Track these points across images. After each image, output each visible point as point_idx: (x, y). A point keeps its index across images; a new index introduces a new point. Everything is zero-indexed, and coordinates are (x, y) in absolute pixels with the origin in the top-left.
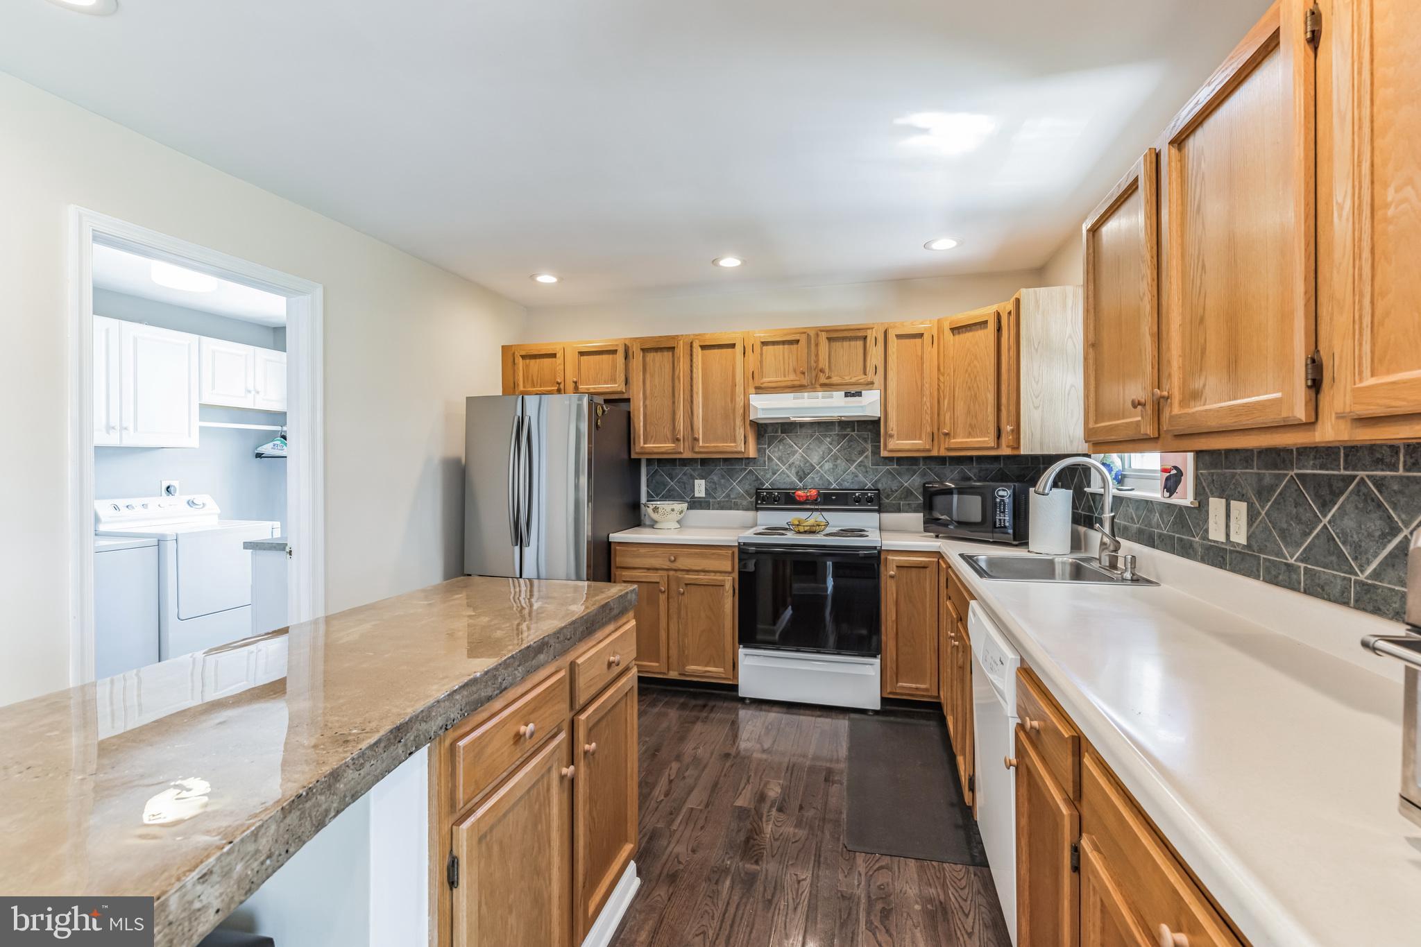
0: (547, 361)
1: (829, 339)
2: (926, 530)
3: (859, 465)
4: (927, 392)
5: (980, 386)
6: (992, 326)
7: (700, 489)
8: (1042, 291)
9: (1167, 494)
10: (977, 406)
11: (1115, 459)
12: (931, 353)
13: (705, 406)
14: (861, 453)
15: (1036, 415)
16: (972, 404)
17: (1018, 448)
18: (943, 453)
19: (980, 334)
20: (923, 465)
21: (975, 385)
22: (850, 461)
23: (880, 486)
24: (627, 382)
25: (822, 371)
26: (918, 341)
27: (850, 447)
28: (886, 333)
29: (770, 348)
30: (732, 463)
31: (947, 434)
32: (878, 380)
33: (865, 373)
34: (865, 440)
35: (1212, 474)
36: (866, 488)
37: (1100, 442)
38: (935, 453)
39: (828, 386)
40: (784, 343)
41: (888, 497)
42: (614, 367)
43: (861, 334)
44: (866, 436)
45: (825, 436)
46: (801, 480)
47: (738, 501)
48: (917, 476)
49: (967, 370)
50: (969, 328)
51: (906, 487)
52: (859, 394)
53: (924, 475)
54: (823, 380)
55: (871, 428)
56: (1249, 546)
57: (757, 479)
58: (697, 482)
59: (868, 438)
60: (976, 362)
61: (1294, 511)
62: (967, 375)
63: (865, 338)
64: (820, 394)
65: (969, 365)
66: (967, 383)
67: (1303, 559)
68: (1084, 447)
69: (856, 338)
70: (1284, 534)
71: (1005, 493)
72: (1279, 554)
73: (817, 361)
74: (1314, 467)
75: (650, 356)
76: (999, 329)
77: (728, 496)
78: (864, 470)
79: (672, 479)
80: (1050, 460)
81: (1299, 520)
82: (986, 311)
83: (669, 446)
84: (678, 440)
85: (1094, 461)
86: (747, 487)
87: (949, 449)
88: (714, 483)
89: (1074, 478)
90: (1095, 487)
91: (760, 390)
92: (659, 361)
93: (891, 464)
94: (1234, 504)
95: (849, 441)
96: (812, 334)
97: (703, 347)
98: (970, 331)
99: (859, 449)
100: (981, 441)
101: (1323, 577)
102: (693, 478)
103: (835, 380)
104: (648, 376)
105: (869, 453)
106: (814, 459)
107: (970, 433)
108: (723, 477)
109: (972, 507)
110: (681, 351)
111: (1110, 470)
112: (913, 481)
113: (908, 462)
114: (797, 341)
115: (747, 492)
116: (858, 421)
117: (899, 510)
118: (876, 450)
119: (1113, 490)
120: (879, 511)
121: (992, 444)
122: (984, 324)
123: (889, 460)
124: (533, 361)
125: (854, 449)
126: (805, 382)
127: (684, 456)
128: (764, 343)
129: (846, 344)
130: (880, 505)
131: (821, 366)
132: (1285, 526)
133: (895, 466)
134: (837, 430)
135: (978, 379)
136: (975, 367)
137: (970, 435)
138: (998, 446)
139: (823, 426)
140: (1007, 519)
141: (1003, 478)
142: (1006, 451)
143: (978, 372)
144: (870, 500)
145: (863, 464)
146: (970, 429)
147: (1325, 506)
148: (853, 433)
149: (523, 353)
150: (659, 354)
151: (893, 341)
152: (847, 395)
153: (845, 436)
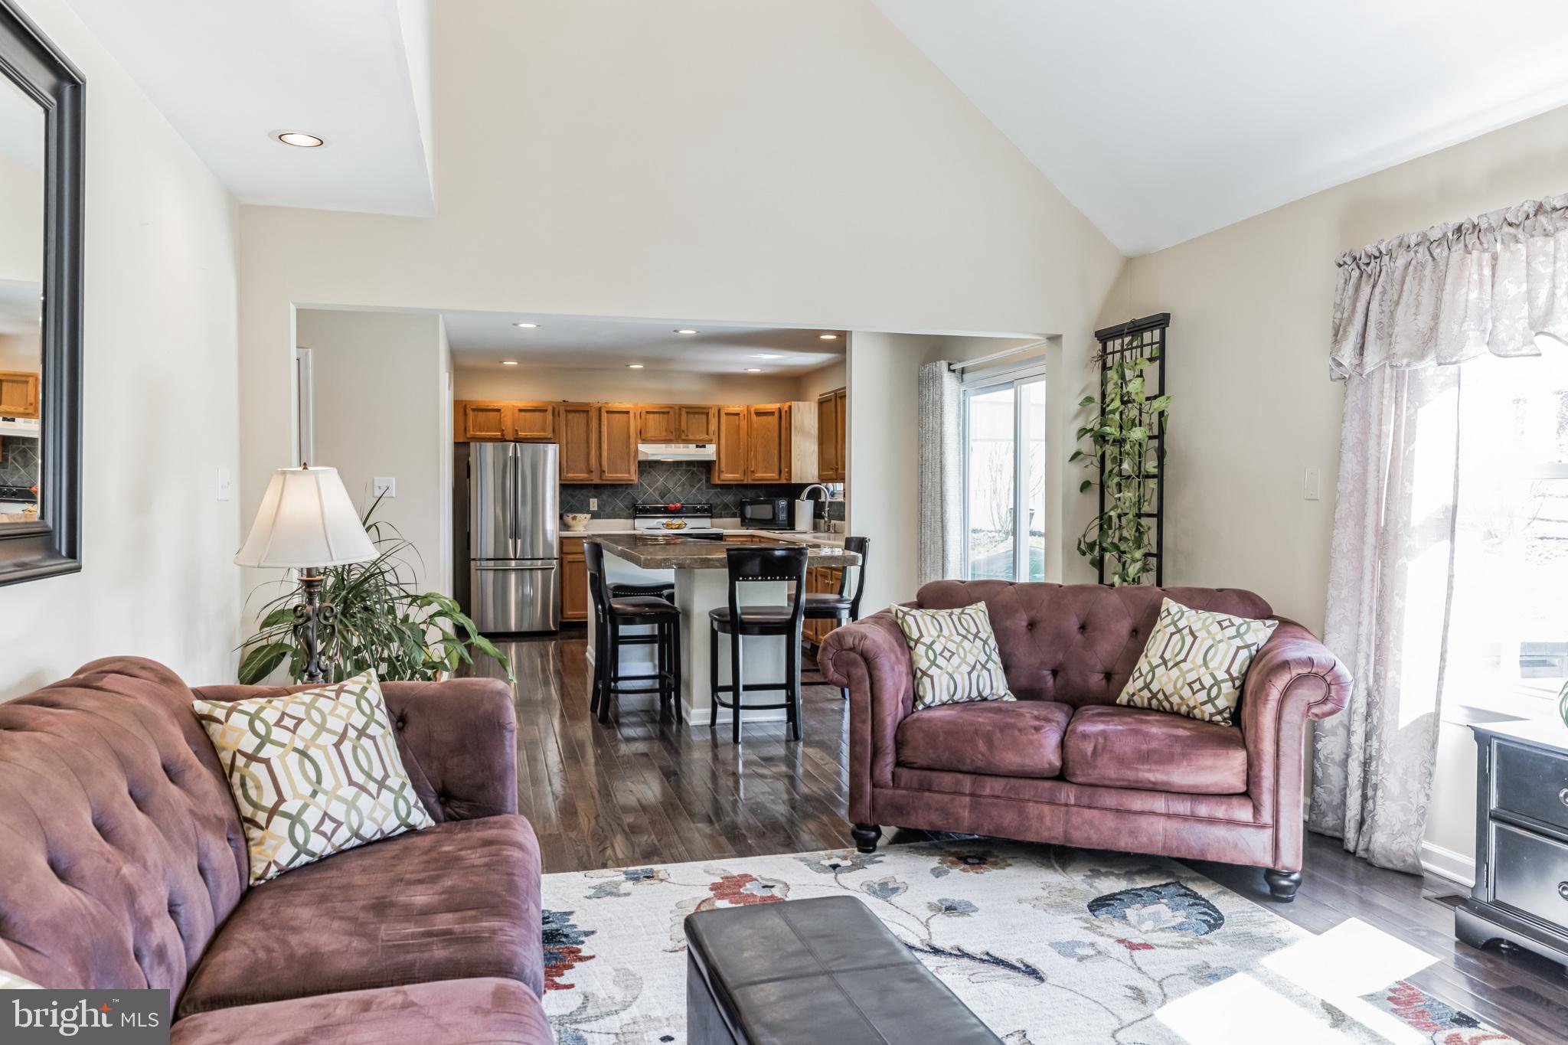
0: (492, 414)
1: (687, 413)
2: (742, 525)
3: (698, 489)
4: (742, 447)
6: (777, 414)
7: (594, 504)
8: (801, 403)
10: (768, 456)
11: (830, 485)
12: (744, 424)
13: (609, 449)
14: (700, 481)
15: (799, 463)
16: (766, 456)
17: (790, 480)
18: (750, 482)
19: (770, 418)
20: (736, 489)
21: (768, 446)
22: (692, 486)
23: (710, 502)
24: (554, 431)
25: (683, 431)
26: (737, 417)
27: (692, 477)
28: (719, 411)
29: (651, 416)
30: (616, 487)
31: (753, 472)
32: (715, 438)
33: (707, 434)
34: (702, 473)
36: (703, 503)
37: (823, 479)
38: (745, 482)
39: (687, 441)
40: (659, 413)
41: (715, 508)
42: (544, 421)
43: (705, 411)
44: (703, 471)
45: (677, 470)
46: (662, 499)
47: (621, 513)
48: (732, 495)
49: (763, 437)
50: (765, 414)
51: (727, 503)
52: (704, 446)
53: (735, 495)
54: (683, 437)
55: (707, 466)
57: (633, 498)
58: (591, 500)
59: (706, 472)
60: (768, 433)
62: (763, 439)
63: (708, 413)
64: (681, 445)
65: (764, 433)
66: (763, 444)
68: (817, 481)
69: (702, 413)
71: (783, 503)
73: (680, 426)
75: (570, 416)
76: (780, 417)
77: (613, 509)
78: (701, 492)
79: (573, 498)
80: (806, 485)
82: (774, 406)
83: (584, 475)
84: (592, 472)
85: (822, 487)
86: (626, 503)
87: (754, 480)
88: (603, 500)
89: (815, 494)
90: (823, 499)
91: (645, 441)
92: (578, 419)
93: (718, 488)
95: (692, 473)
96: (677, 408)
97: (608, 412)
99: (698, 479)
100: (767, 475)
102: (589, 497)
103: (691, 437)
104: (569, 428)
105: (704, 481)
106: (670, 486)
108: (609, 496)
109: (765, 511)
110: (593, 414)
111: (828, 490)
112: (729, 499)
113: (726, 487)
114: (668, 413)
115: (627, 507)
116: (699, 462)
117: (721, 517)
118: (708, 480)
119: (829, 500)
120: (711, 517)
121: (777, 477)
122: (772, 413)
123: (717, 486)
124: (480, 413)
125: (695, 479)
126: (673, 437)
127: (594, 482)
128: (648, 412)
129: (697, 416)
130: (711, 513)
131: (682, 428)
133: (720, 490)
134: (684, 467)
136: (768, 435)
137: (765, 472)
138: (780, 478)
139: (678, 464)
140: (783, 516)
141: (780, 496)
142: (784, 481)
143: (769, 438)
144: (705, 510)
145: (700, 488)
146: (765, 470)
148: (694, 469)
149: (473, 407)
150: (577, 414)
151: (723, 418)
152: (697, 446)
153: (689, 471)
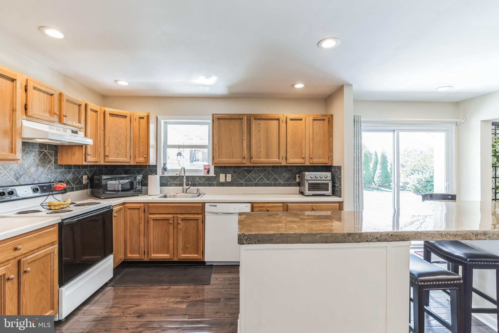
1: (67, 100)
5: (122, 139)
6: (129, 118)
9: (207, 174)
10: (121, 146)
12: (99, 120)
14: (50, 162)
16: (118, 145)
20: (74, 169)
21: (120, 138)
22: (44, 167)
27: (45, 159)
28: (86, 106)
31: (107, 156)
32: (84, 127)
33: (80, 123)
34: (51, 155)
35: (220, 170)
36: (51, 182)
39: (66, 125)
40: (44, 92)
43: (78, 103)
44: (52, 153)
48: (71, 174)
49: (116, 132)
50: (117, 116)
51: (67, 180)
52: (77, 132)
53: (74, 174)
54: (65, 121)
55: (54, 149)
56: (232, 181)
59: (53, 154)
60: (120, 130)
61: (243, 175)
62: (116, 134)
63: (80, 105)
64: (61, 129)
65: (117, 130)
66: (116, 136)
67: (244, 181)
69: (76, 104)
70: (240, 179)
71: (140, 178)
72: (239, 181)
73: (61, 110)
74: (247, 168)
78: (51, 172)
81: (243, 176)
91: (29, 118)
93: (62, 168)
94: (228, 175)
95: (44, 155)
98: (118, 117)
99: (48, 160)
100: (123, 160)
101: (248, 183)
105: (53, 162)
107: (117, 156)
114: (52, 94)
116: (48, 145)
118: (57, 161)
123: (62, 166)
125: (46, 160)
128: (34, 88)
129: (72, 105)
131: (64, 113)
132: (240, 177)
133: (63, 170)
135: (121, 136)
136: (120, 131)
137: (117, 157)
143: (121, 134)
145: (50, 168)
146: (117, 155)
147: (249, 174)
148: (46, 151)
152: (73, 132)
153: (42, 152)
